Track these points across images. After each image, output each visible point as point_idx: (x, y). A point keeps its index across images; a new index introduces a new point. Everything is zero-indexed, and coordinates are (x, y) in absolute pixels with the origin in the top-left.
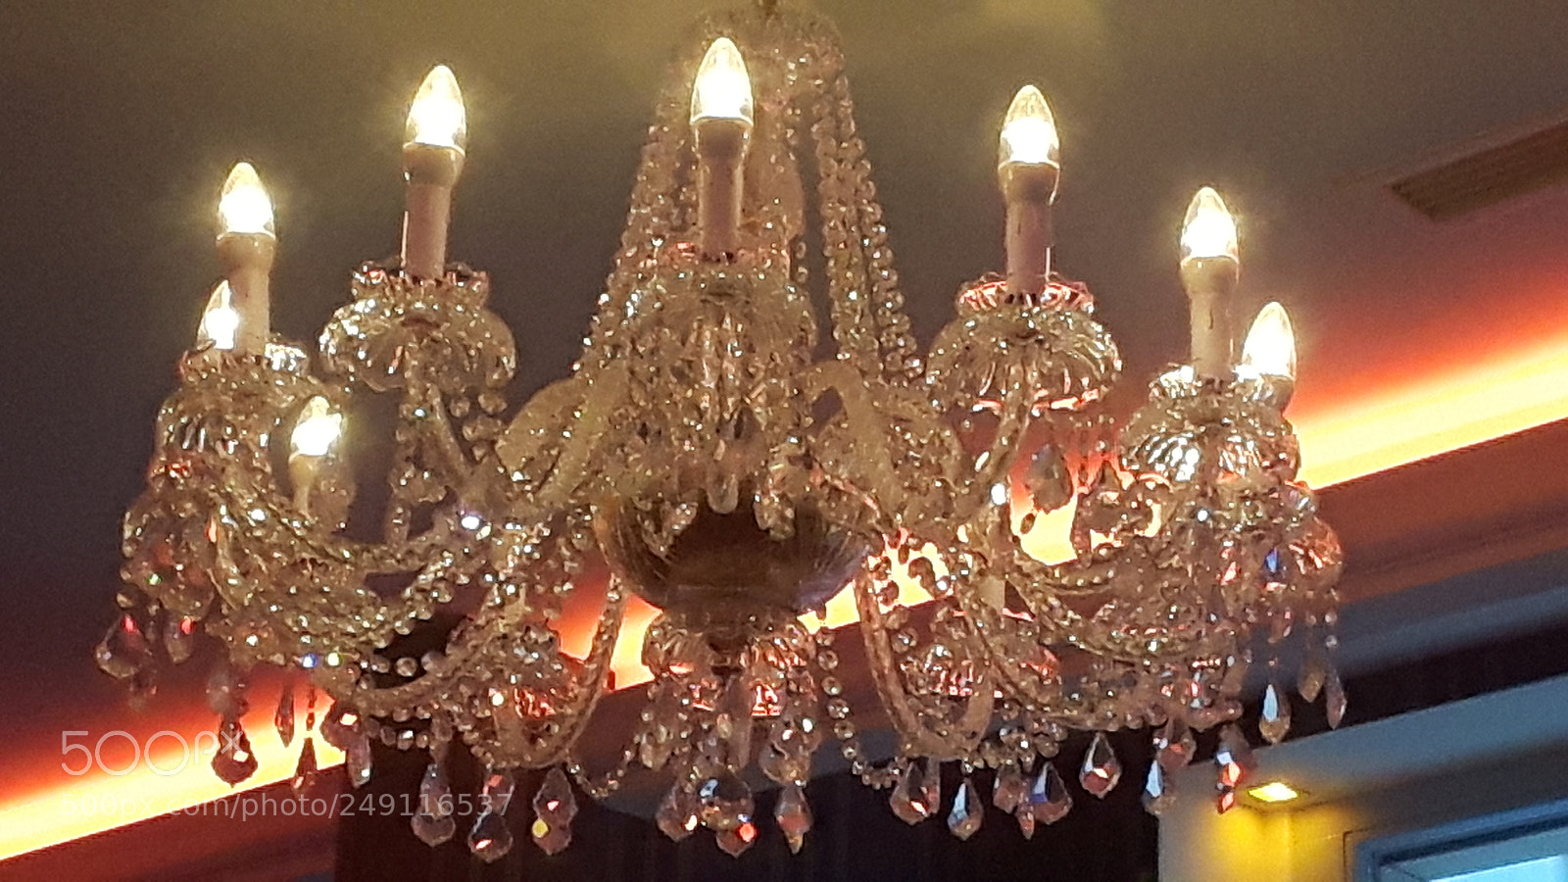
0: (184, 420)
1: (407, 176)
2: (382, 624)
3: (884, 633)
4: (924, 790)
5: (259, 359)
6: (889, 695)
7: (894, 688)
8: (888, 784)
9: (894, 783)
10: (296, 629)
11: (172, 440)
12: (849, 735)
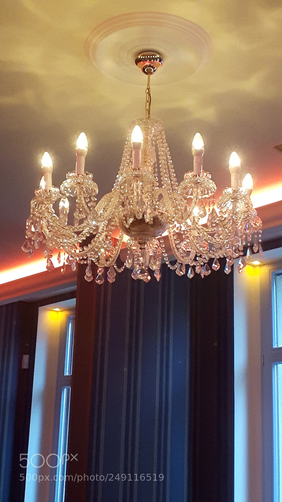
0: (36, 203)
1: (76, 155)
2: (76, 241)
3: (174, 240)
4: (182, 269)
5: (50, 191)
6: (174, 251)
7: (176, 250)
8: (175, 269)
9: (176, 268)
10: (60, 242)
11: (34, 207)
12: (167, 260)
